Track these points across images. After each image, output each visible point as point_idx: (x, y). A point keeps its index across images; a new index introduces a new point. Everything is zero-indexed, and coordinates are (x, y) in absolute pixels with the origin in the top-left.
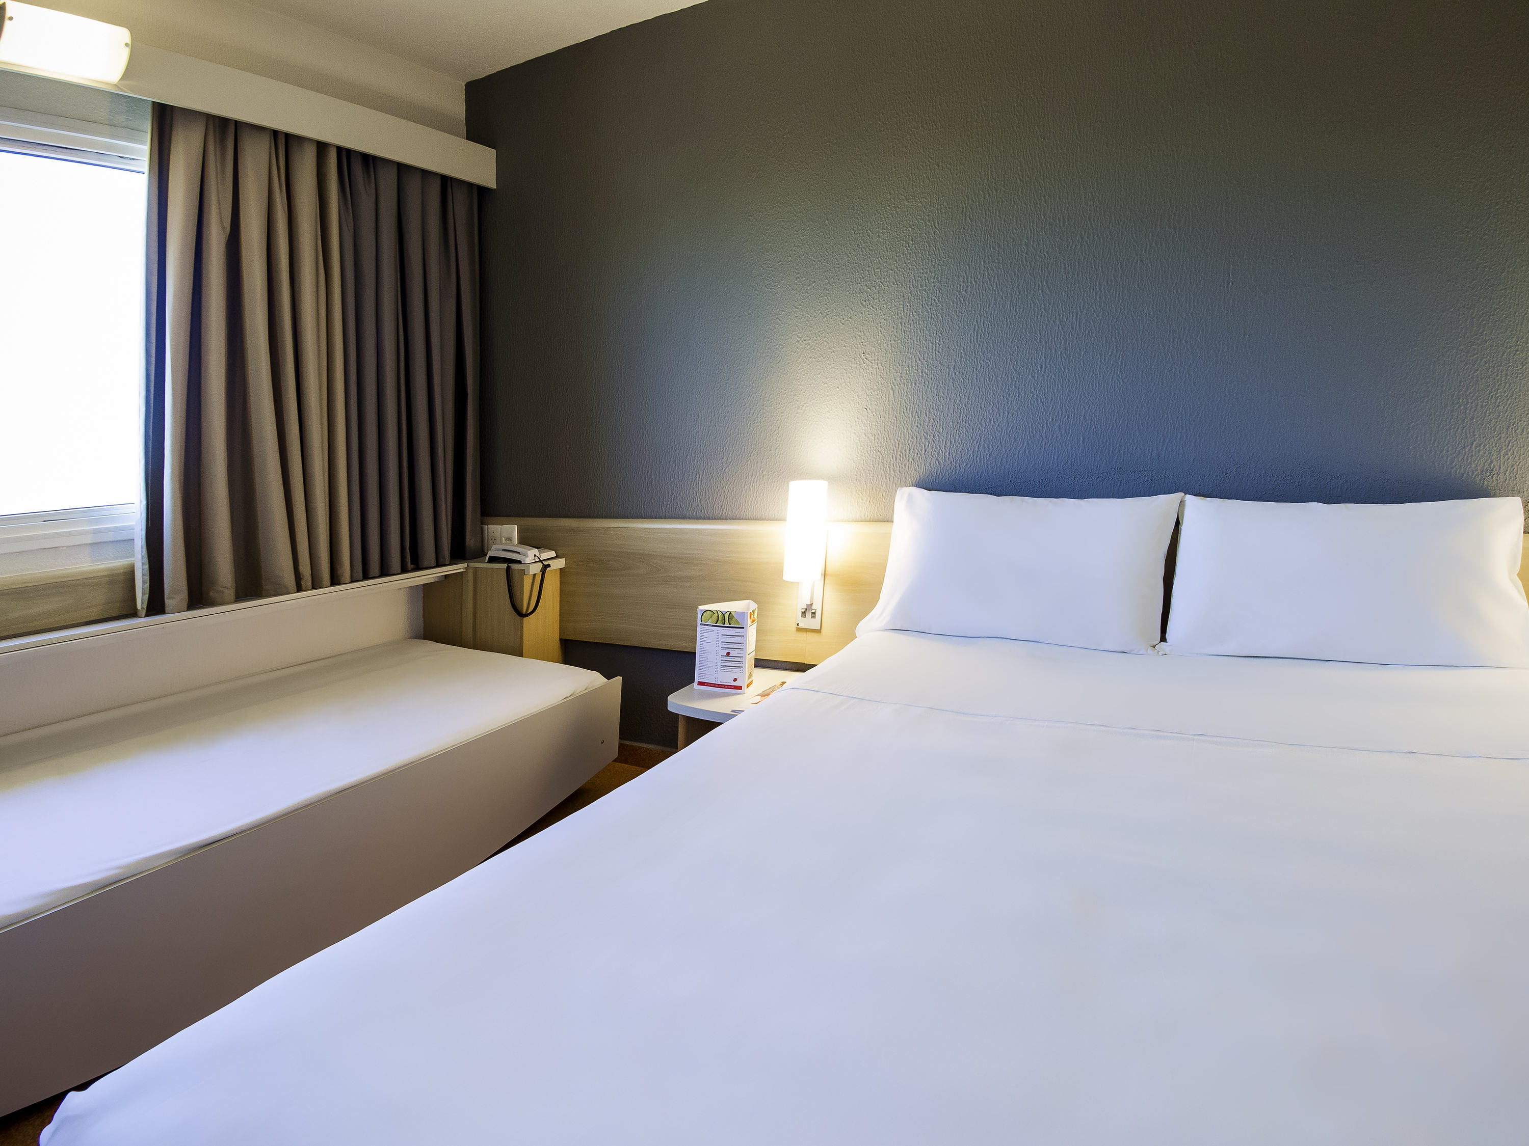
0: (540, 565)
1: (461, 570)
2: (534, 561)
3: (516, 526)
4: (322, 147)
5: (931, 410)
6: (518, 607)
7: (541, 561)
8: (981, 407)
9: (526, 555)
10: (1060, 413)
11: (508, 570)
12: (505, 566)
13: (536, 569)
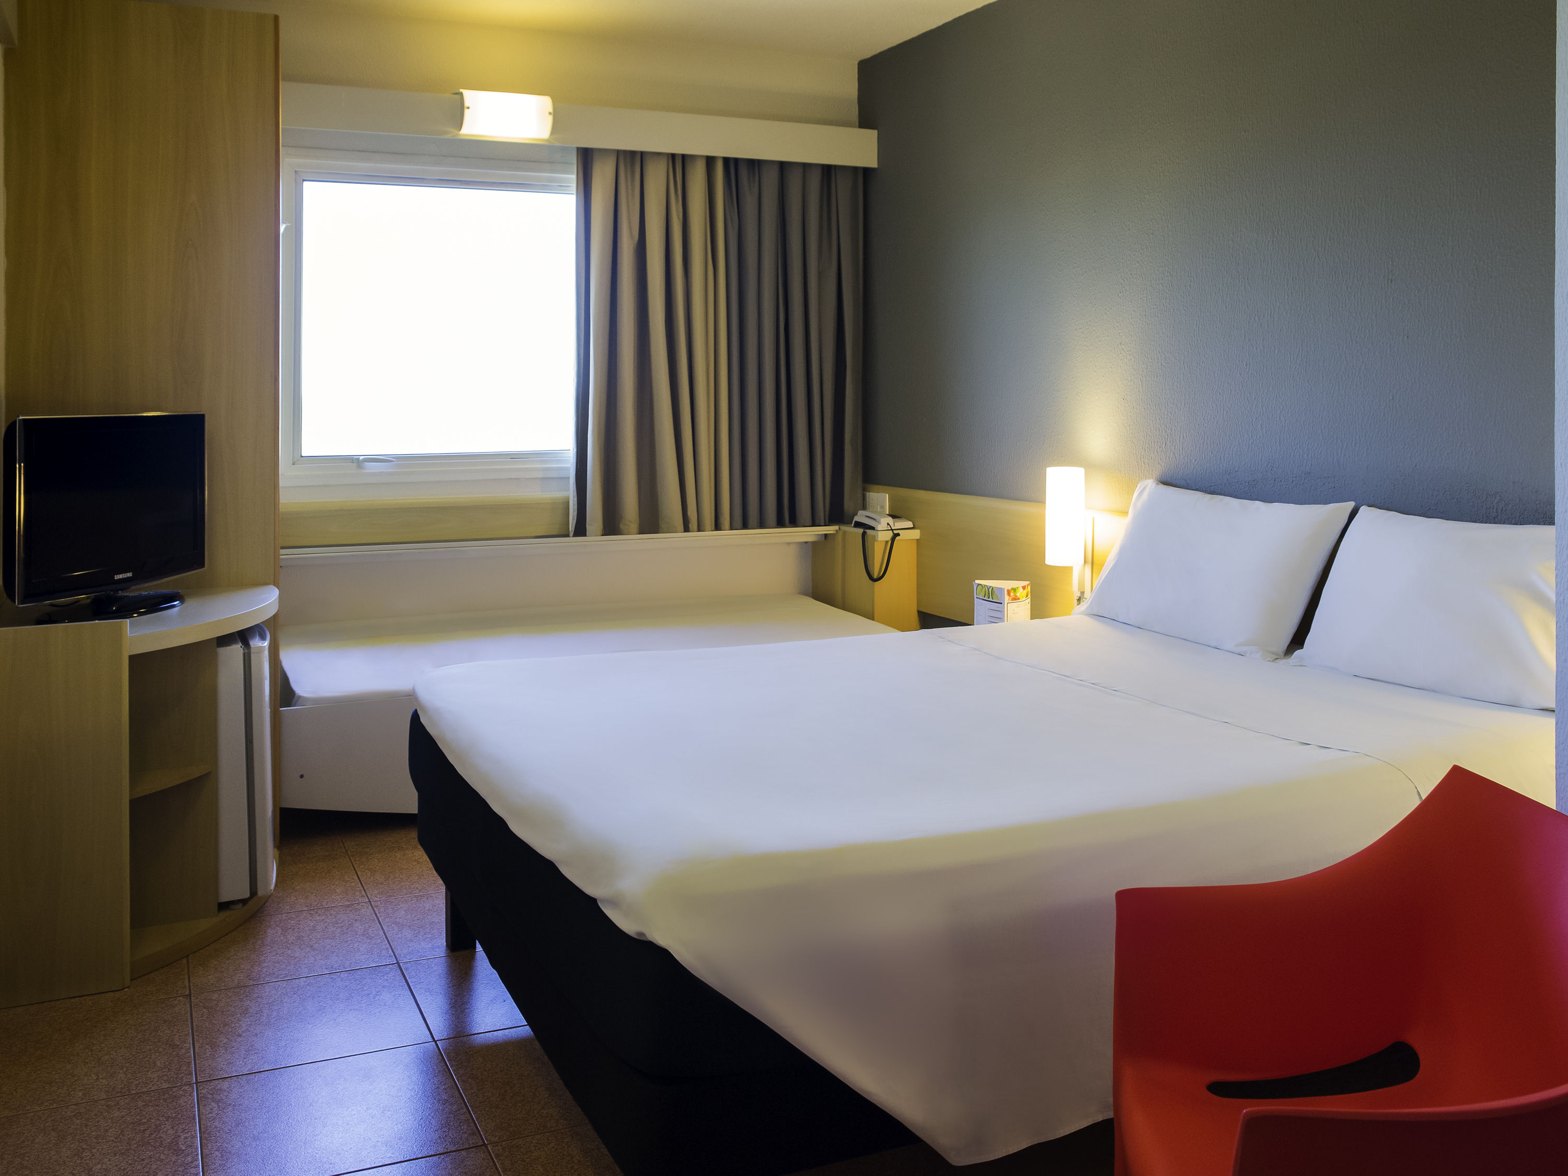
0: (890, 534)
1: (832, 532)
2: (887, 529)
3: (887, 495)
4: (710, 161)
5: (1169, 403)
6: (870, 569)
7: (892, 530)
8: (1204, 403)
9: (879, 522)
10: (1262, 412)
11: (864, 534)
12: (861, 531)
13: (886, 536)
